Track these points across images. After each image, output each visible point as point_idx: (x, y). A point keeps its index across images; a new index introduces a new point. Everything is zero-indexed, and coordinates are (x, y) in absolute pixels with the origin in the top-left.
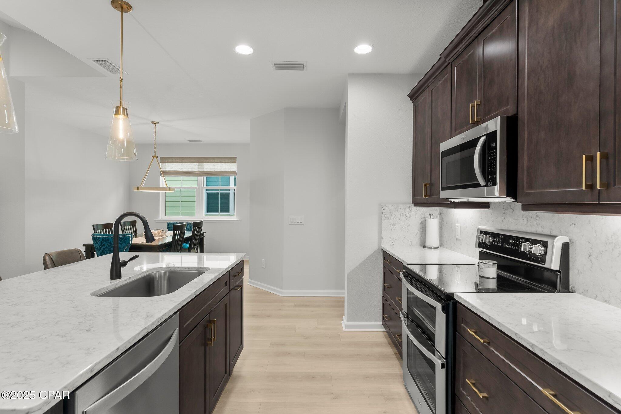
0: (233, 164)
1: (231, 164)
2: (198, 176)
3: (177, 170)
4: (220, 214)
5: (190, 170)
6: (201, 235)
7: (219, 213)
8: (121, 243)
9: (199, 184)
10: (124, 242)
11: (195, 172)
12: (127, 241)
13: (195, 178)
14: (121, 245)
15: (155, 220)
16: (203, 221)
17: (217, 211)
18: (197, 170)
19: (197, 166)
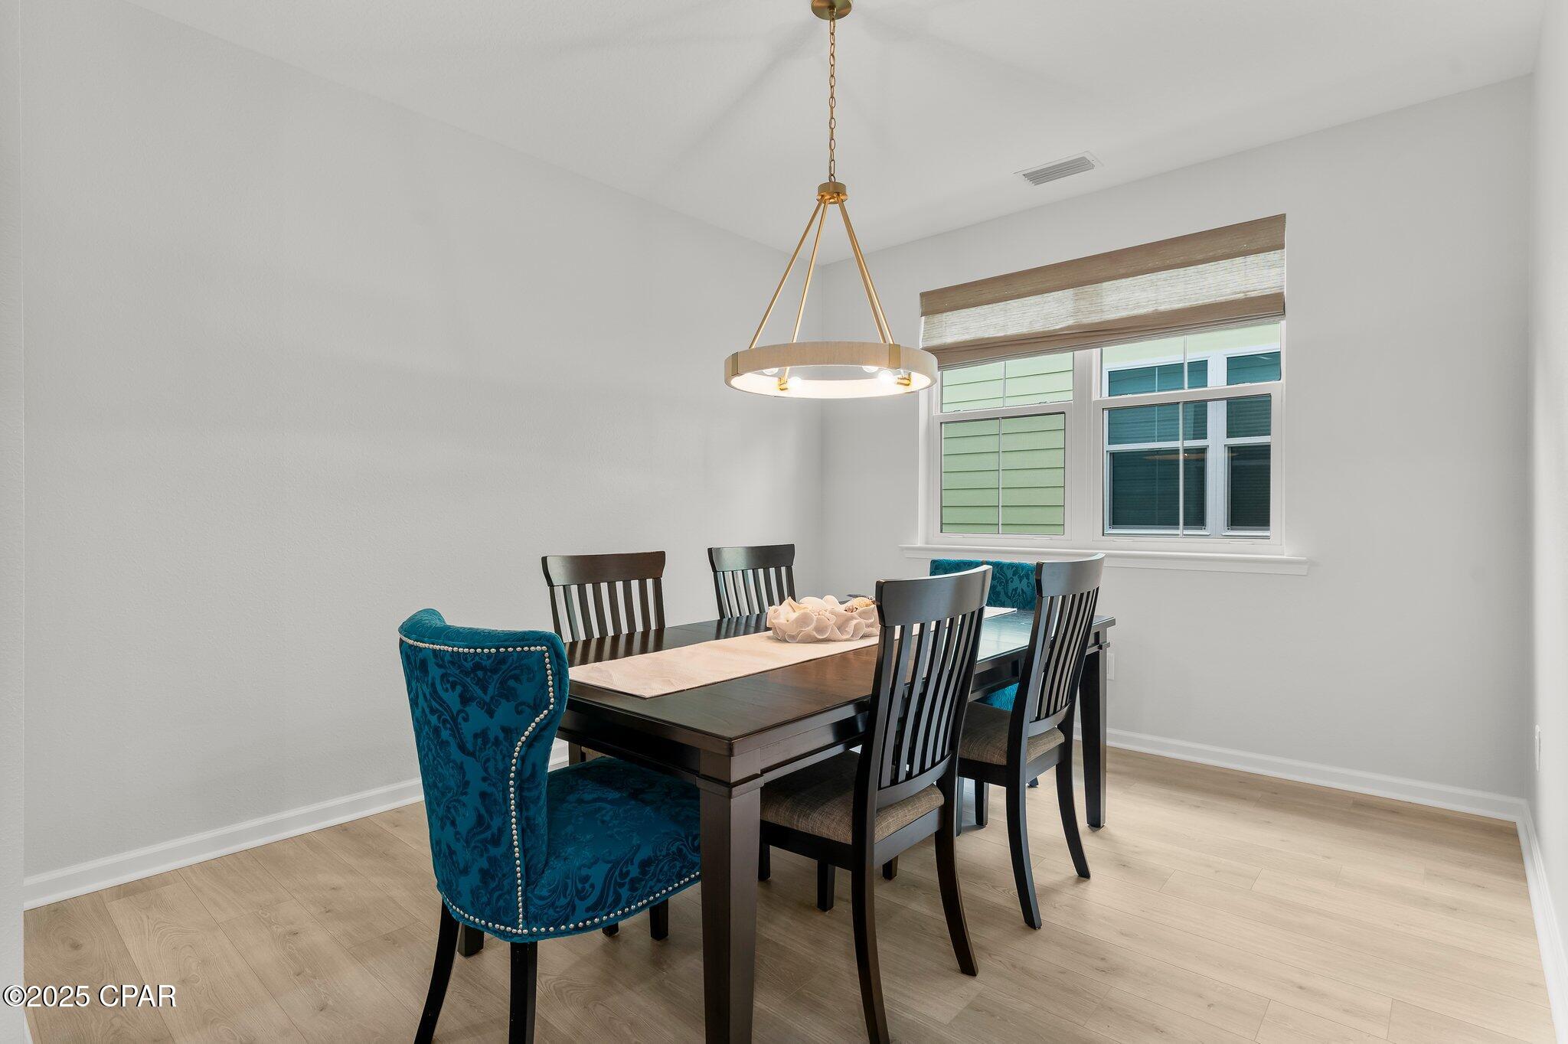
0: (1262, 256)
1: (1251, 258)
2: (1073, 348)
3: (986, 335)
4: (1186, 532)
5: (1039, 327)
6: (1091, 640)
7: (1181, 530)
8: (487, 699)
9: (1082, 385)
10: (507, 693)
11: (1062, 329)
12: (526, 691)
13: (1063, 360)
14: (491, 713)
15: (903, 549)
16: (1100, 561)
17: (1173, 522)
18: (1071, 322)
19: (1069, 305)
